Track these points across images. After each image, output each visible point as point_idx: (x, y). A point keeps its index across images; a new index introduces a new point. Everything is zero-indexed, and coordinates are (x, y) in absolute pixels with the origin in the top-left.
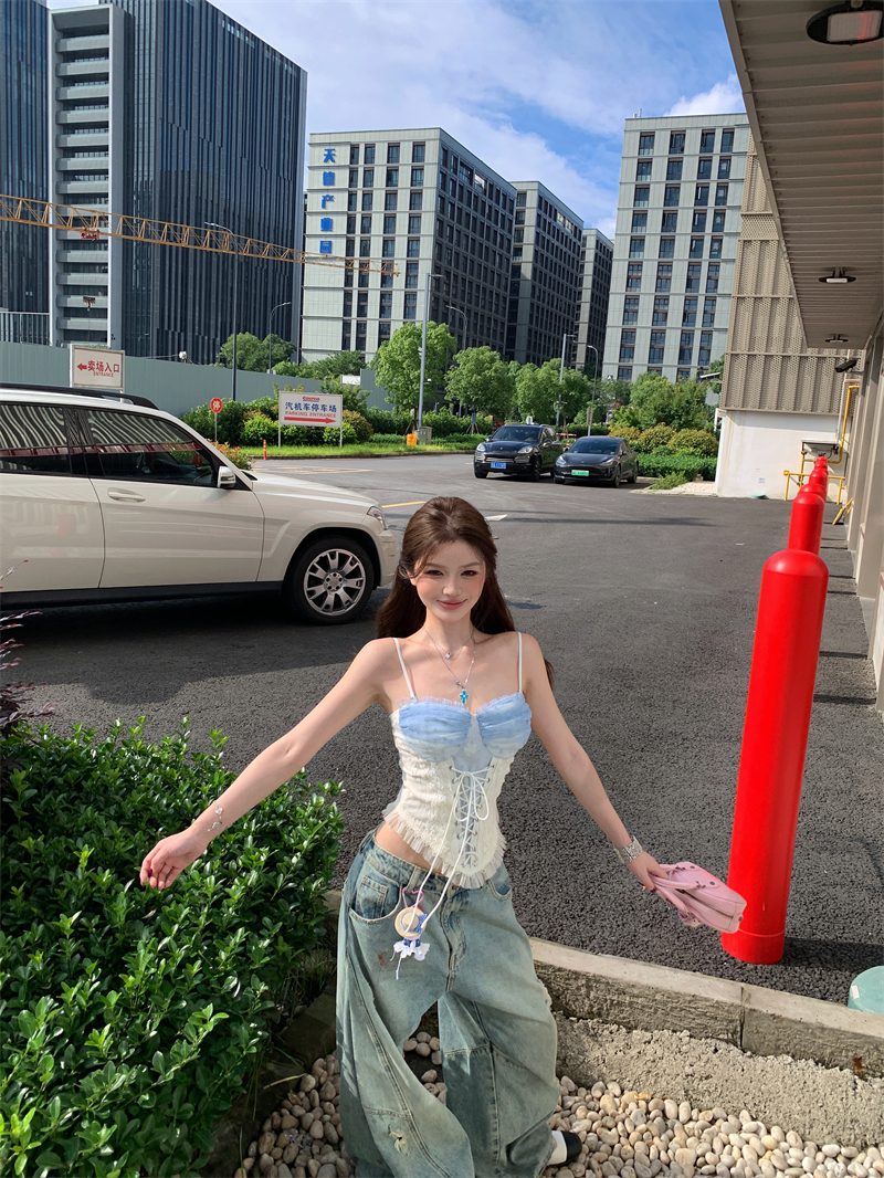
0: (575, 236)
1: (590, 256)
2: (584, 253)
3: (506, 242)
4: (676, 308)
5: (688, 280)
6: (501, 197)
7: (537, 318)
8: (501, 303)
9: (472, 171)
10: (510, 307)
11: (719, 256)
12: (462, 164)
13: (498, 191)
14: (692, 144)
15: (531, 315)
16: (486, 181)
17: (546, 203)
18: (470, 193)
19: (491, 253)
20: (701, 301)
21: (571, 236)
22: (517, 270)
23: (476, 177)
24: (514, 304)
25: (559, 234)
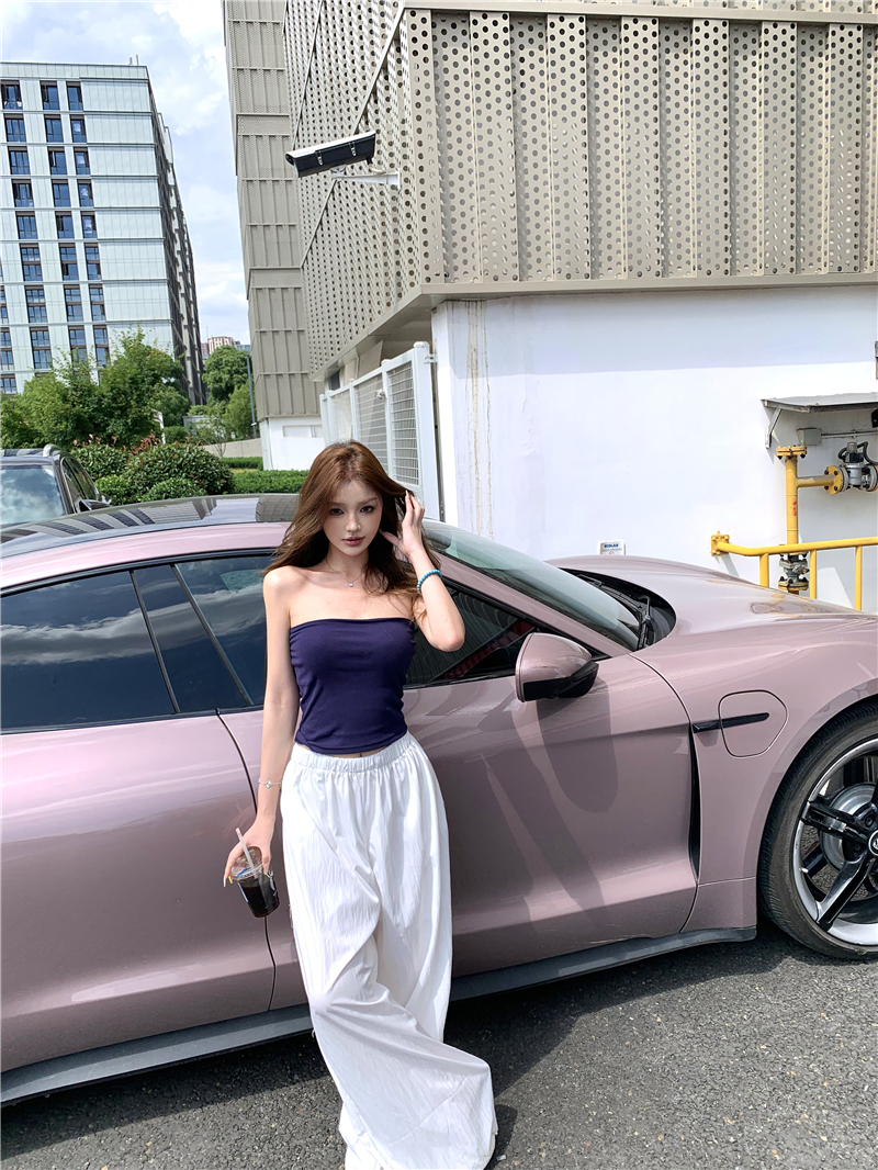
4: (54, 297)
5: (62, 265)
11: (95, 235)
14: (31, 98)
20: (84, 290)
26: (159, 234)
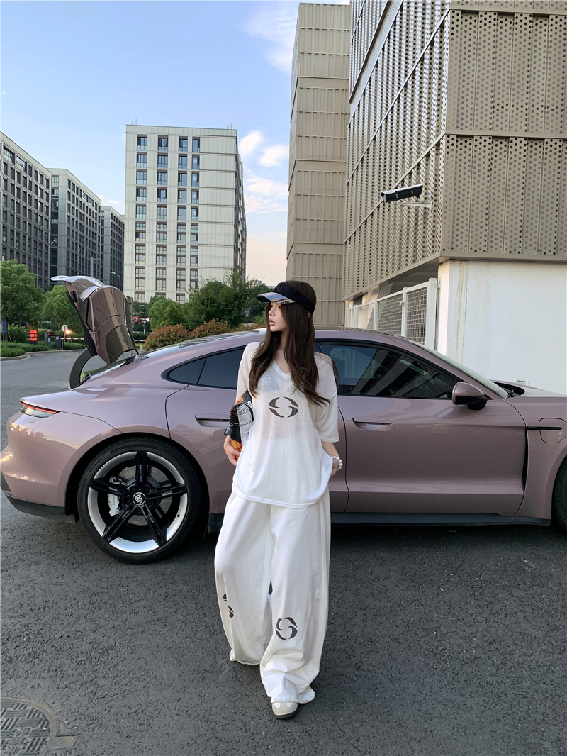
0: (96, 209)
1: (108, 222)
2: (103, 221)
3: (45, 208)
4: (171, 251)
5: (178, 233)
6: (39, 176)
7: (72, 261)
8: (44, 250)
9: (14, 154)
10: (52, 254)
11: (197, 219)
12: (5, 148)
13: (36, 172)
14: (173, 145)
15: (68, 259)
16: (26, 163)
17: (74, 185)
18: (13, 170)
19: (33, 215)
20: (188, 248)
21: (93, 209)
22: (55, 228)
23: (17, 159)
24: (55, 252)
25: (83, 206)
26: (233, 220)
